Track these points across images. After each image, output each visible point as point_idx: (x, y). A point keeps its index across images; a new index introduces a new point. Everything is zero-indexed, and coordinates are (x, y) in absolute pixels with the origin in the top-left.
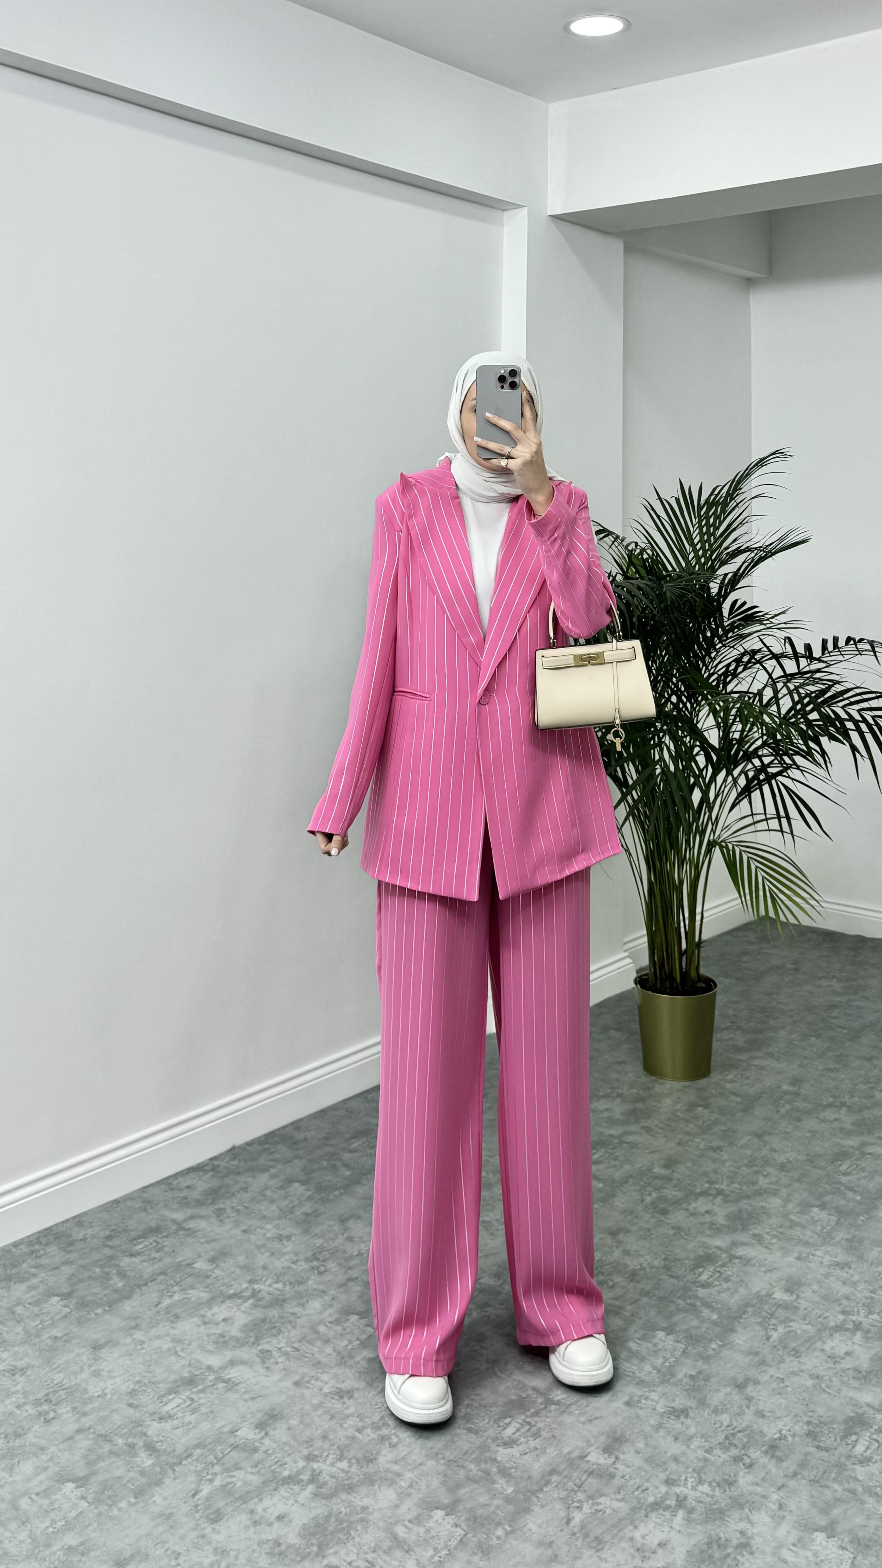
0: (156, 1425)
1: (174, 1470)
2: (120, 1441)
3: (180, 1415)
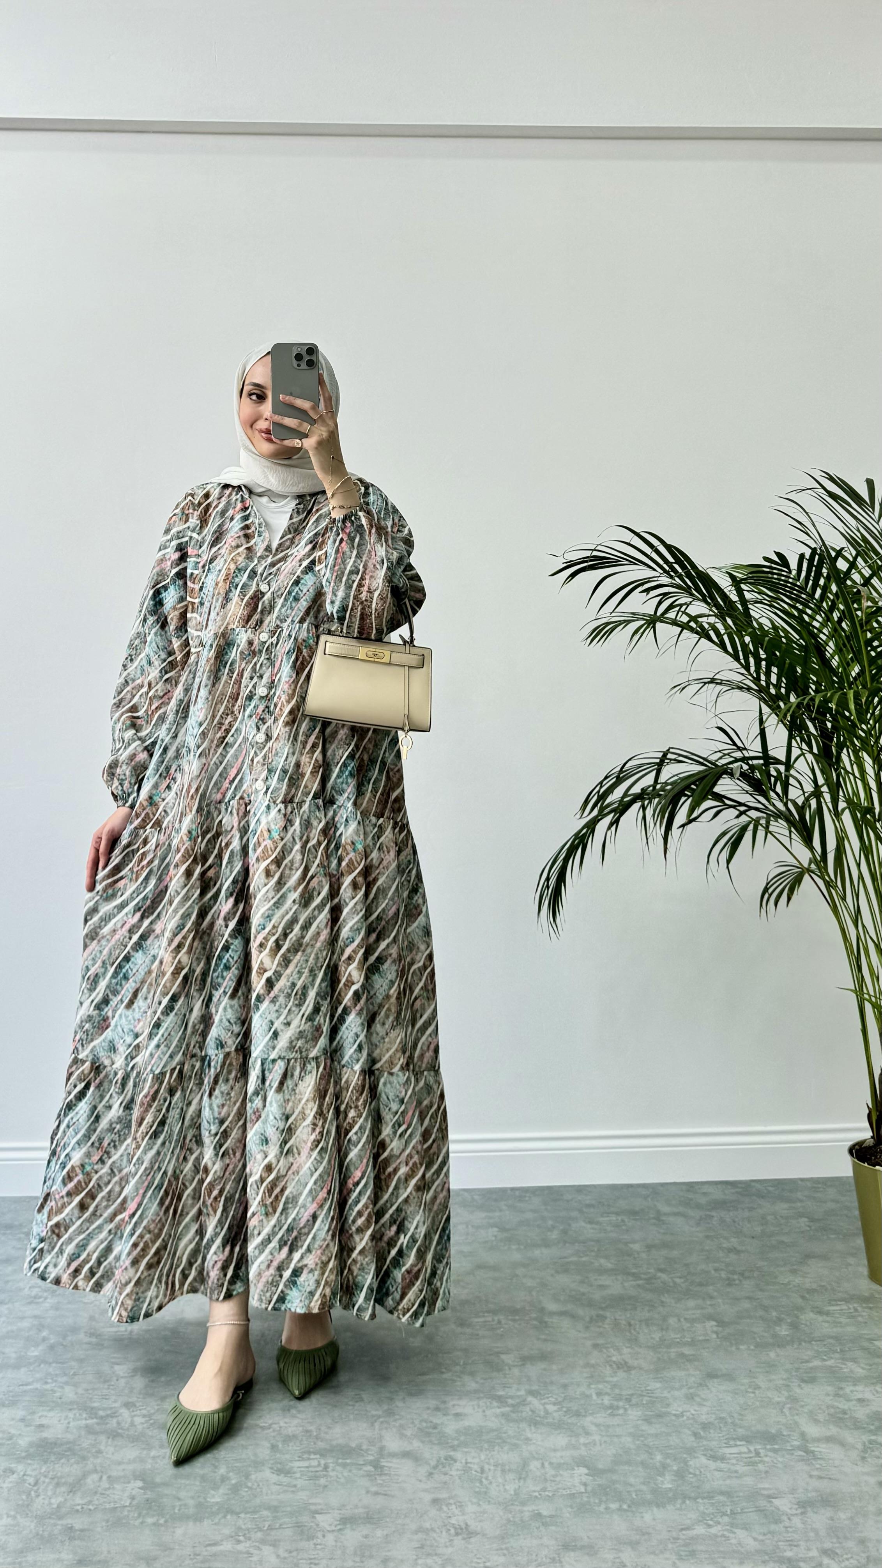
0: (703, 1460)
1: (684, 1502)
2: (659, 1457)
3: (734, 1461)
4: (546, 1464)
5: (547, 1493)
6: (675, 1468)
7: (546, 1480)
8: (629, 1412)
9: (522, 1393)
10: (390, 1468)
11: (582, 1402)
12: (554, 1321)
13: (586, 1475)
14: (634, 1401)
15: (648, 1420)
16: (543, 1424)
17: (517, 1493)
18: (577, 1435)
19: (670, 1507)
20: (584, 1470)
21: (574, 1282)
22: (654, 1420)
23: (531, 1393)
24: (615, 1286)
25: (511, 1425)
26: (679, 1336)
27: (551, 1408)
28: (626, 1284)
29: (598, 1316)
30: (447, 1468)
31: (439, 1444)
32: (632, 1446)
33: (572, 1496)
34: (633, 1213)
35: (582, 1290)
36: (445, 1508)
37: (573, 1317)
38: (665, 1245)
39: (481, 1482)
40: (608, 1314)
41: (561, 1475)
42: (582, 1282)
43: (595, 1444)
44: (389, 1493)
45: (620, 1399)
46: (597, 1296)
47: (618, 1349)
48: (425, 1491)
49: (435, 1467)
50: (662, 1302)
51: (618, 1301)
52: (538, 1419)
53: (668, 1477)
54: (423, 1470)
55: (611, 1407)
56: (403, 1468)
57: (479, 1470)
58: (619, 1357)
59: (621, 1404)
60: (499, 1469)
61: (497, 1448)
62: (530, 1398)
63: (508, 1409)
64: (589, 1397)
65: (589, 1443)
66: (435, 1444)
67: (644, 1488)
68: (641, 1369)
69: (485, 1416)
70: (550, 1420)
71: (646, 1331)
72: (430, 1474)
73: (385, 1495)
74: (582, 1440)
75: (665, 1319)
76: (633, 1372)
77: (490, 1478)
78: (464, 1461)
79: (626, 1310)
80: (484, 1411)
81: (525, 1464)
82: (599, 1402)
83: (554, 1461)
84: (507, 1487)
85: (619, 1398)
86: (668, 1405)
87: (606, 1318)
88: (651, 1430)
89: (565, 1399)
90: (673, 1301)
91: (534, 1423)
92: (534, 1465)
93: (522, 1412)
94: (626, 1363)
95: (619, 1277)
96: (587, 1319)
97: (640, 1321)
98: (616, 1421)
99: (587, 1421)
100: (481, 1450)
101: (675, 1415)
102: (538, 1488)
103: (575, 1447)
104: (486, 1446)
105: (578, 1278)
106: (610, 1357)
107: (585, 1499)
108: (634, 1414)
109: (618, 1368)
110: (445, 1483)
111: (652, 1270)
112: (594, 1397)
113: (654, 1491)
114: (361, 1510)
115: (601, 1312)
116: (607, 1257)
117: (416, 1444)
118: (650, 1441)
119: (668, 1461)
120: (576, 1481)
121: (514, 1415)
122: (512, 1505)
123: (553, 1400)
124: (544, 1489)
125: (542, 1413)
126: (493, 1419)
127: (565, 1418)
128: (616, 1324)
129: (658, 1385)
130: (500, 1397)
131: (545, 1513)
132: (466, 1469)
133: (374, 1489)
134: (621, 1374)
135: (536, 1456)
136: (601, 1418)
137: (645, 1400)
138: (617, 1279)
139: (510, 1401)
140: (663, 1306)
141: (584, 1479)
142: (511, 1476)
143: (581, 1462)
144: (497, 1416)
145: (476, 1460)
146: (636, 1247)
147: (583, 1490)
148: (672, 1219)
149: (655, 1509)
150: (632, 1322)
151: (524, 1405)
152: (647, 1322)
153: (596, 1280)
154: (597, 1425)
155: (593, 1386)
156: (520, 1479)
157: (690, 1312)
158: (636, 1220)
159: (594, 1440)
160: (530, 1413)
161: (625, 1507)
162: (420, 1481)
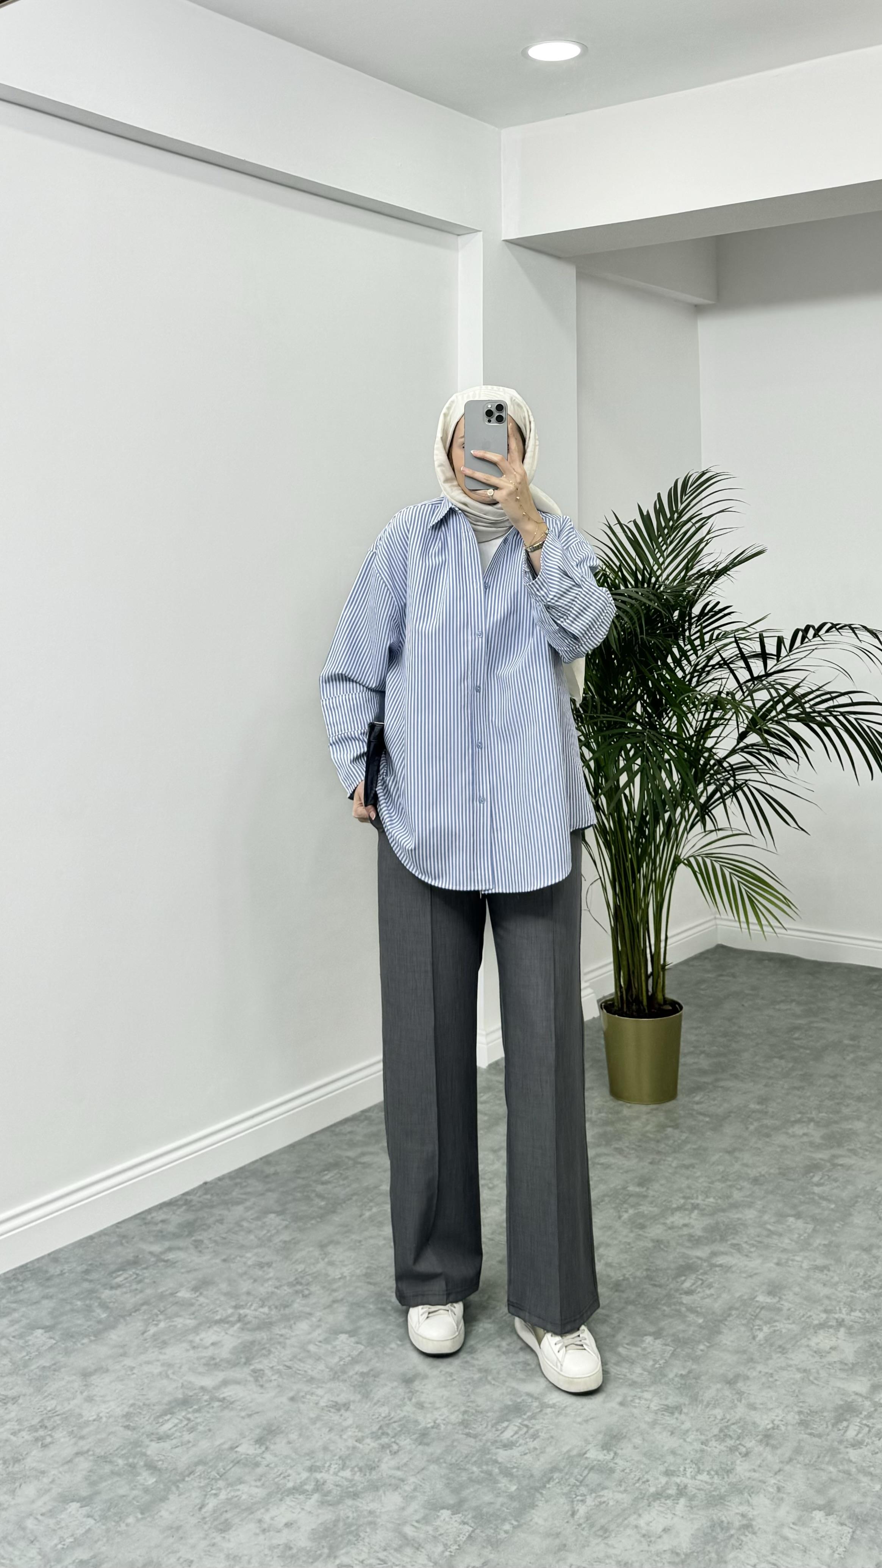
0: (154, 1445)
1: (178, 1487)
2: (121, 1462)
3: (179, 1434)
7: (54, 1530)
8: (56, 1436)
13: (82, 1507)
17: (43, 1555)
19: (172, 1497)
20: (75, 1505)
41: (62, 1519)
53: (144, 1473)
67: (137, 1492)
83: (43, 1510)
85: (34, 1428)
107: (103, 1527)
108: (61, 1436)
113: (147, 1491)
119: (131, 1460)
120: (80, 1517)
124: (63, 1539)
147: (92, 1521)
149: (164, 1505)
154: (43, 1461)
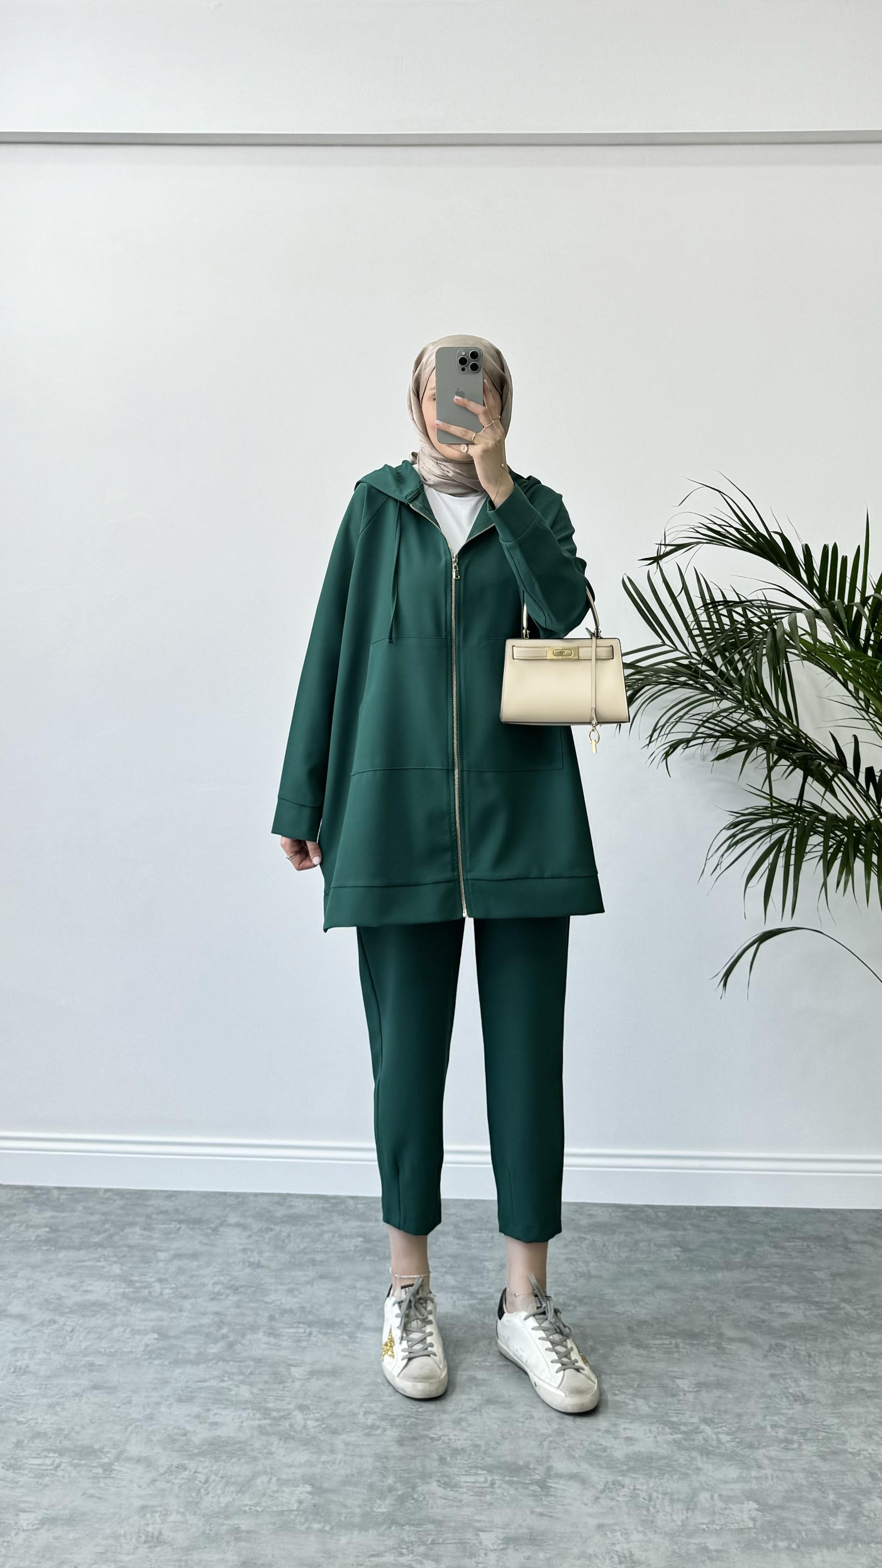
4: (716, 1496)
5: (715, 1526)
6: (848, 1509)
7: (714, 1512)
8: (804, 1447)
9: (695, 1420)
10: (557, 1489)
11: (756, 1433)
12: (734, 1348)
13: (756, 1510)
14: (809, 1435)
15: (822, 1457)
16: (715, 1455)
17: (684, 1524)
18: (749, 1468)
19: (840, 1550)
20: (754, 1505)
21: (755, 1308)
22: (828, 1457)
23: (705, 1421)
24: (796, 1314)
25: (683, 1452)
26: (860, 1370)
27: (724, 1438)
28: (807, 1313)
29: (777, 1345)
30: (614, 1495)
31: (607, 1468)
32: (804, 1482)
33: (740, 1531)
34: (819, 1239)
35: (763, 1317)
36: (609, 1534)
37: (753, 1345)
38: (852, 1275)
39: (648, 1510)
40: (787, 1343)
41: (731, 1509)
42: (763, 1308)
43: (767, 1478)
44: (553, 1514)
45: (795, 1433)
46: (777, 1323)
47: (796, 1381)
48: (591, 1515)
49: (603, 1491)
50: (844, 1334)
51: (798, 1331)
52: (710, 1448)
53: (841, 1518)
54: (589, 1494)
55: (786, 1440)
56: (569, 1491)
57: (646, 1497)
58: (797, 1389)
59: (795, 1438)
60: (667, 1497)
61: (666, 1476)
62: (703, 1427)
63: (679, 1436)
64: (763, 1428)
65: (760, 1477)
66: (604, 1468)
67: (815, 1528)
68: (819, 1402)
69: (657, 1442)
70: (723, 1451)
71: (826, 1363)
72: (597, 1498)
73: (551, 1517)
74: (754, 1473)
75: (846, 1352)
76: (810, 1405)
77: (658, 1507)
78: (632, 1487)
79: (806, 1340)
80: (655, 1437)
81: (695, 1494)
82: (773, 1434)
83: (724, 1493)
84: (675, 1518)
85: (794, 1431)
86: (845, 1443)
87: (785, 1347)
88: (825, 1467)
89: (739, 1428)
90: (855, 1333)
91: (706, 1452)
92: (704, 1497)
93: (694, 1440)
94: (803, 1396)
95: (801, 1306)
96: (767, 1347)
97: (820, 1353)
98: (790, 1455)
99: (760, 1454)
100: (650, 1478)
101: (851, 1453)
102: (706, 1521)
103: (746, 1481)
104: (656, 1473)
105: (759, 1304)
106: (787, 1388)
107: (754, 1535)
108: (809, 1449)
109: (796, 1400)
110: (611, 1508)
111: (835, 1300)
112: (769, 1429)
113: (825, 1532)
114: (525, 1530)
115: (781, 1342)
116: (790, 1284)
117: (584, 1466)
118: (825, 1479)
119: (842, 1501)
120: (745, 1516)
121: (686, 1443)
122: (679, 1536)
123: (727, 1429)
124: (713, 1522)
125: (715, 1443)
126: (665, 1445)
127: (738, 1450)
128: (795, 1354)
129: (836, 1421)
130: (673, 1423)
131: (711, 1547)
132: (634, 1496)
133: (539, 1510)
134: (798, 1407)
135: (706, 1487)
136: (774, 1451)
137: (821, 1435)
138: (799, 1308)
139: (683, 1428)
140: (845, 1338)
141: (754, 1514)
142: (679, 1506)
143: (751, 1496)
144: (668, 1443)
145: (645, 1487)
146: (820, 1275)
147: (751, 1525)
148: (858, 1247)
149: (825, 1551)
150: (812, 1353)
151: (697, 1433)
152: (829, 1355)
153: (777, 1307)
154: (770, 1459)
155: (768, 1418)
156: (688, 1509)
157: (874, 1346)
158: (822, 1246)
159: (766, 1474)
160: (702, 1442)
161: (794, 1546)
162: (586, 1505)
